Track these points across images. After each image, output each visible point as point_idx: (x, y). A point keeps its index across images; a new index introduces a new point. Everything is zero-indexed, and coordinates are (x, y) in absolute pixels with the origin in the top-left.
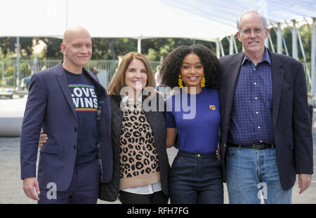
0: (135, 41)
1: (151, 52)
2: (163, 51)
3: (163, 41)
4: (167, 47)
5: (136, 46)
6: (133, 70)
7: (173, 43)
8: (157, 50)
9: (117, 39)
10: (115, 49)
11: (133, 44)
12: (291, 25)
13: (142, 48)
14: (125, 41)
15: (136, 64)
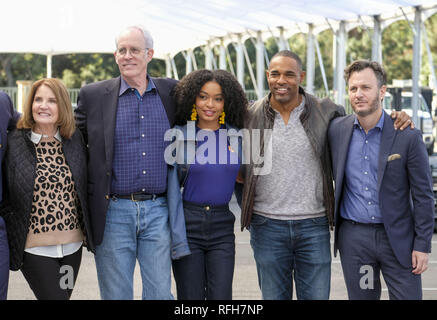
0: (43, 59)
1: (68, 75)
2: (85, 73)
3: (86, 59)
4: (92, 67)
5: (45, 65)
6: (39, 99)
7: (101, 61)
8: (77, 71)
9: (15, 55)
10: (12, 70)
11: (38, 63)
12: (277, 33)
13: (53, 68)
14: (28, 58)
15: (44, 92)
